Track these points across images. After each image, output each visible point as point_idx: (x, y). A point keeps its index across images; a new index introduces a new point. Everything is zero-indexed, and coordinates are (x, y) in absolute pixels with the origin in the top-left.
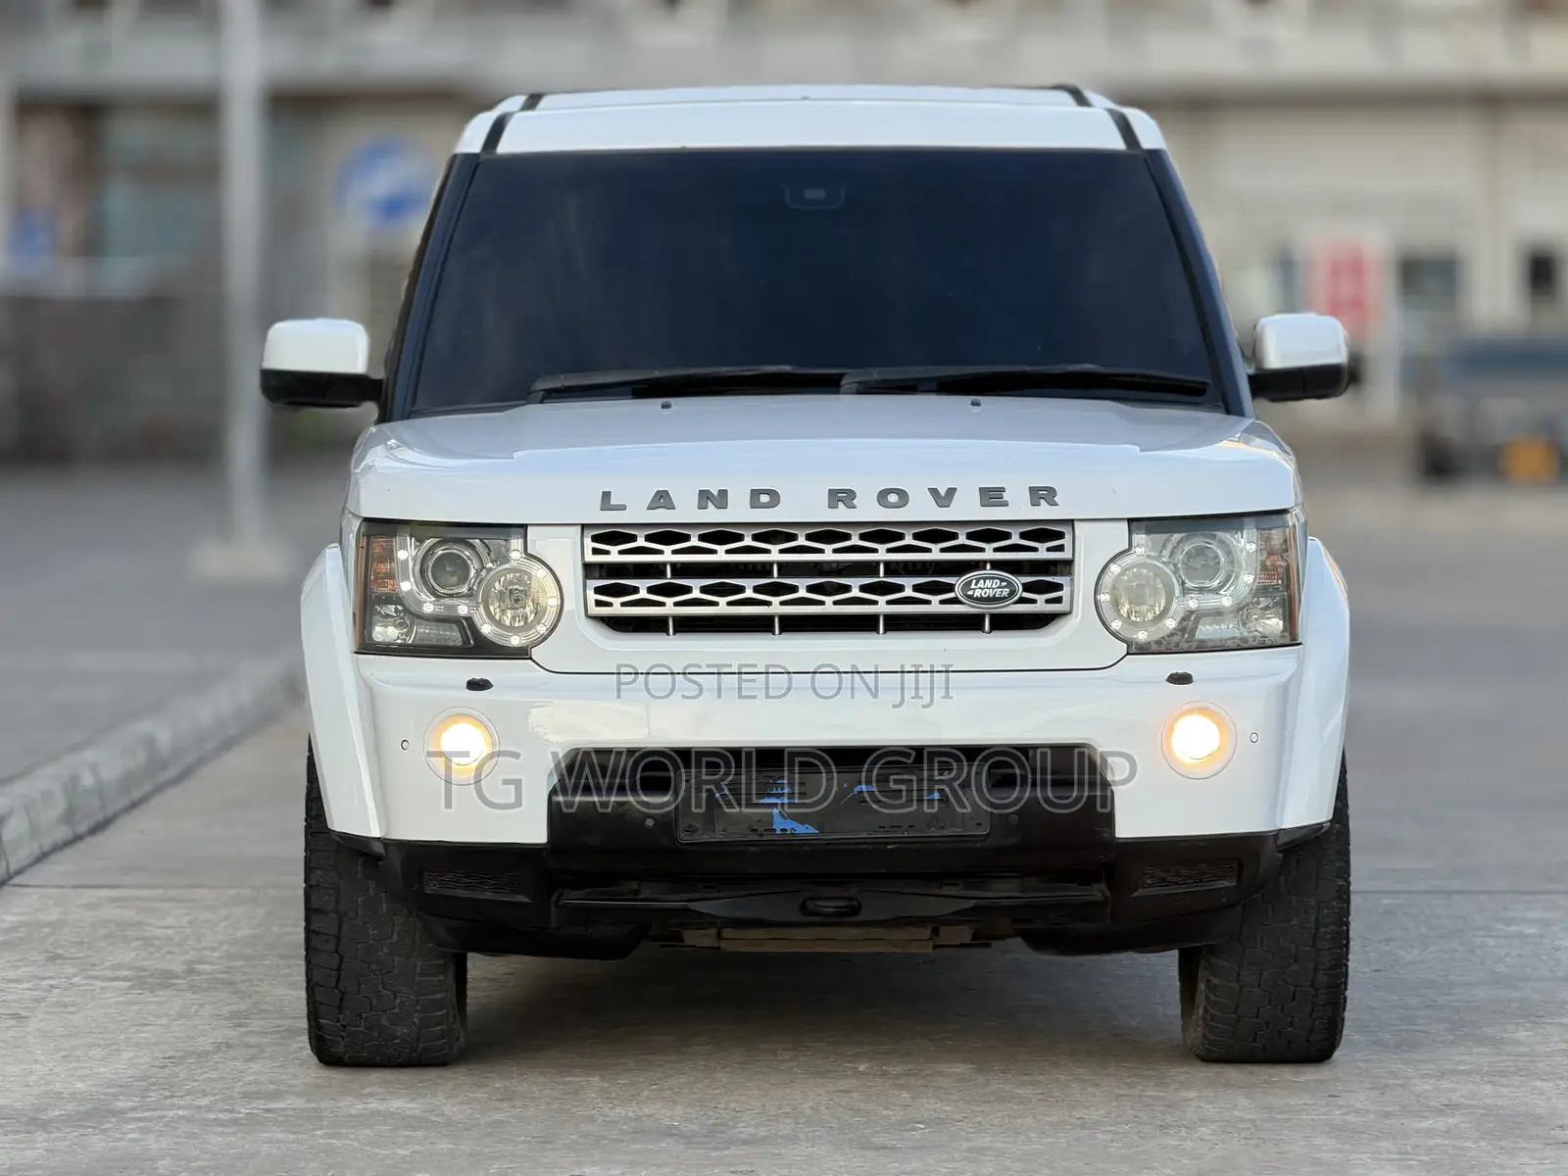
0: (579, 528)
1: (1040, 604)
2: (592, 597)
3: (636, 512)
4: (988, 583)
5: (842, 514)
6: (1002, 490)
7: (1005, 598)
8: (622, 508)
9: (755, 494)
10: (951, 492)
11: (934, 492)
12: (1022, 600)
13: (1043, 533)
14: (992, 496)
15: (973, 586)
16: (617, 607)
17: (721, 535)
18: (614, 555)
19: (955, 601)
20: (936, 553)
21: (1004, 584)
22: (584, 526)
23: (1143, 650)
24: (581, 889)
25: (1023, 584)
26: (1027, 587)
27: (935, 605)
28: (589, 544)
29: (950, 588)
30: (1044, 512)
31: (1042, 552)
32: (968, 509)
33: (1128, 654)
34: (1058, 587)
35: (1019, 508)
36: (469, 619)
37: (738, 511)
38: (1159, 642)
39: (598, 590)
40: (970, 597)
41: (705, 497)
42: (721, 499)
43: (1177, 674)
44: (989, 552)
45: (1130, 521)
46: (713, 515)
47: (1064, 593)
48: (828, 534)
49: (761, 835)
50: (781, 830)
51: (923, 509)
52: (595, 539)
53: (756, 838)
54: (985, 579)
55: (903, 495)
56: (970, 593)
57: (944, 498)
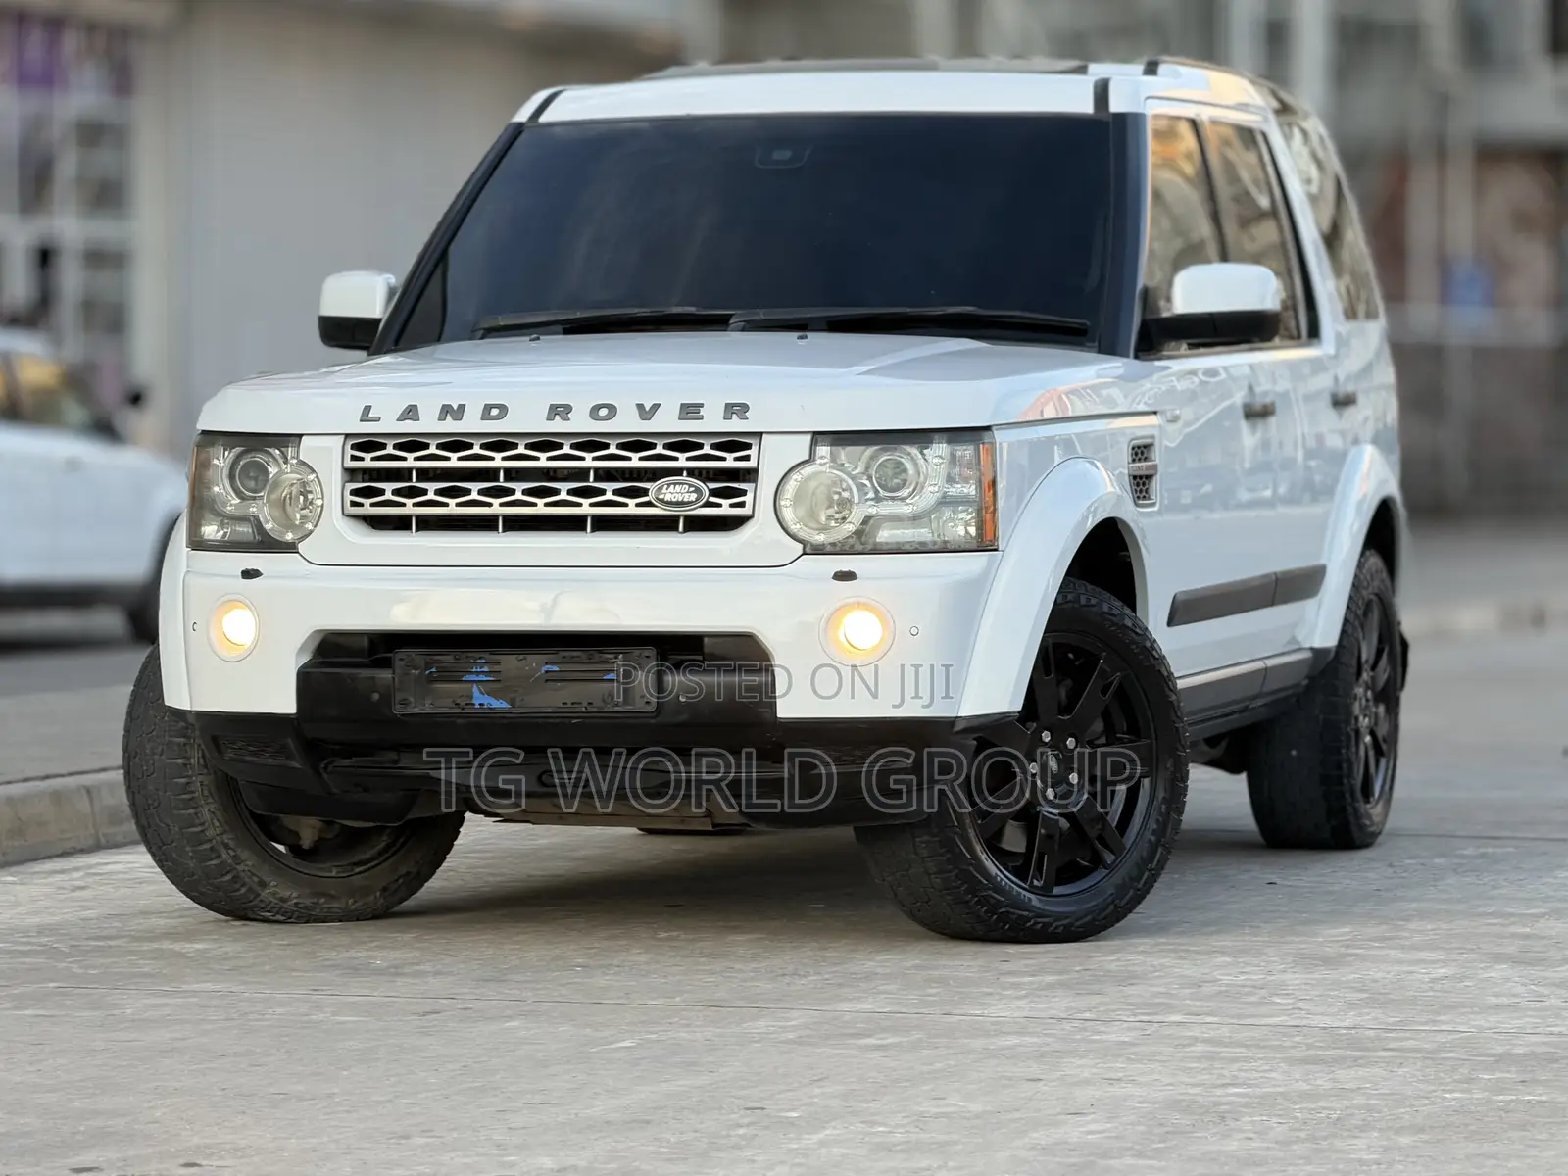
0: (342, 438)
1: (725, 508)
2: (349, 498)
3: (389, 423)
4: (679, 488)
5: (558, 426)
6: (702, 405)
7: (692, 502)
8: (378, 419)
9: (488, 408)
10: (656, 406)
11: (640, 406)
12: (708, 504)
13: (733, 444)
14: (690, 410)
15: (665, 491)
16: (368, 507)
17: (456, 444)
18: (368, 461)
19: (649, 504)
20: (635, 461)
21: (692, 489)
22: (347, 436)
23: (819, 550)
24: (349, 758)
25: (710, 490)
26: (714, 492)
27: (632, 508)
28: (350, 452)
29: (645, 492)
30: (735, 425)
31: (730, 461)
32: (668, 422)
33: (804, 553)
34: (743, 493)
35: (713, 421)
36: (257, 518)
37: (471, 423)
38: (833, 544)
39: (354, 492)
40: (662, 501)
41: (446, 410)
42: (458, 412)
43: (841, 572)
44: (682, 461)
45: (815, 434)
46: (450, 426)
47: (748, 498)
48: (545, 443)
49: (463, 709)
50: (481, 704)
51: (628, 423)
52: (354, 447)
53: (459, 711)
54: (676, 485)
55: (612, 410)
56: (661, 497)
57: (646, 412)
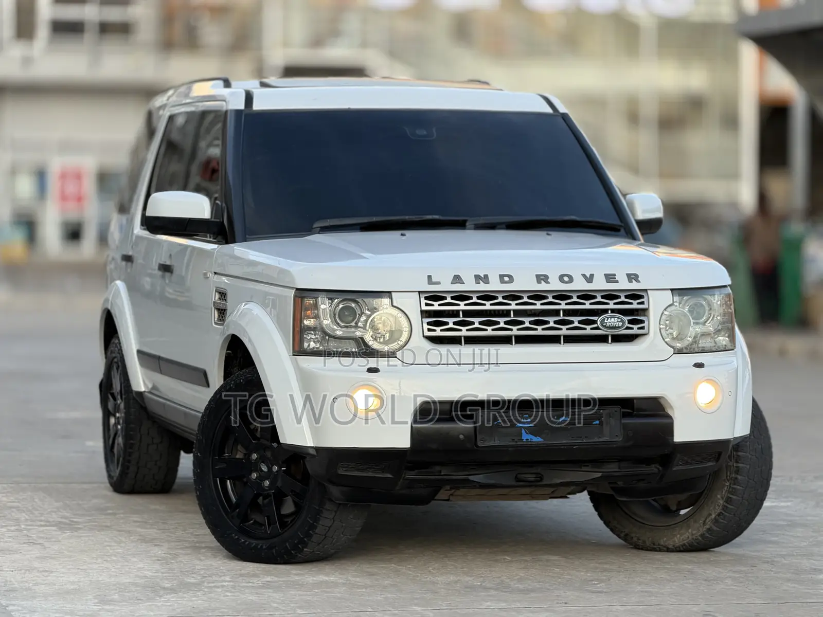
0: (418, 293)
1: (635, 330)
2: (426, 327)
3: (446, 285)
4: (613, 320)
5: (543, 286)
6: (615, 275)
7: (620, 327)
8: (438, 283)
9: (502, 277)
10: (592, 276)
11: (584, 276)
12: (628, 328)
13: (635, 295)
14: (610, 278)
15: (606, 321)
16: (438, 332)
17: (487, 297)
18: (436, 306)
19: (597, 328)
20: (587, 305)
21: (619, 320)
22: (420, 292)
23: (679, 352)
24: (414, 470)
25: (628, 320)
26: (630, 322)
27: (588, 330)
28: (424, 301)
29: (595, 322)
30: (634, 286)
31: (635, 305)
32: (600, 284)
33: (674, 354)
34: (642, 322)
35: (623, 284)
36: (362, 338)
37: (494, 285)
38: (686, 348)
39: (429, 324)
40: (605, 326)
41: (478, 278)
42: (486, 279)
43: (698, 363)
44: (611, 305)
45: (672, 290)
46: (482, 287)
47: (645, 325)
48: (537, 296)
49: (517, 442)
50: (526, 439)
51: (580, 285)
52: (426, 298)
53: (514, 444)
54: (611, 318)
55: (570, 277)
56: (604, 324)
57: (590, 279)
